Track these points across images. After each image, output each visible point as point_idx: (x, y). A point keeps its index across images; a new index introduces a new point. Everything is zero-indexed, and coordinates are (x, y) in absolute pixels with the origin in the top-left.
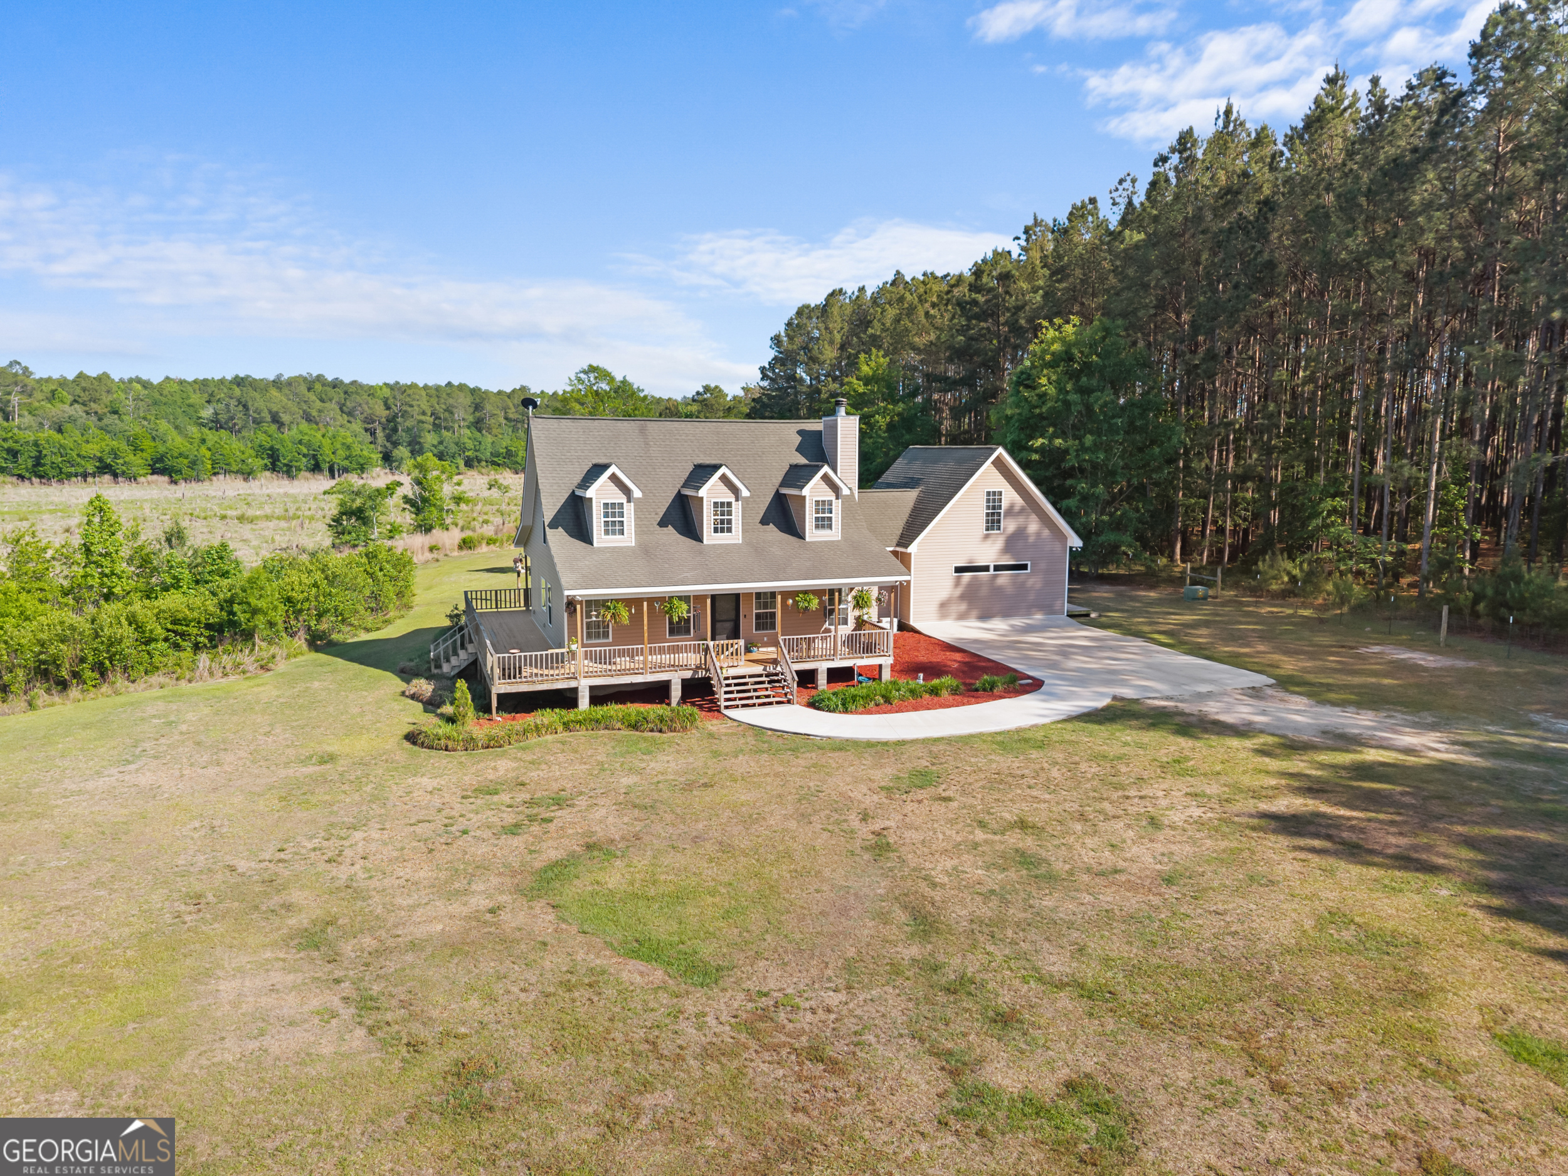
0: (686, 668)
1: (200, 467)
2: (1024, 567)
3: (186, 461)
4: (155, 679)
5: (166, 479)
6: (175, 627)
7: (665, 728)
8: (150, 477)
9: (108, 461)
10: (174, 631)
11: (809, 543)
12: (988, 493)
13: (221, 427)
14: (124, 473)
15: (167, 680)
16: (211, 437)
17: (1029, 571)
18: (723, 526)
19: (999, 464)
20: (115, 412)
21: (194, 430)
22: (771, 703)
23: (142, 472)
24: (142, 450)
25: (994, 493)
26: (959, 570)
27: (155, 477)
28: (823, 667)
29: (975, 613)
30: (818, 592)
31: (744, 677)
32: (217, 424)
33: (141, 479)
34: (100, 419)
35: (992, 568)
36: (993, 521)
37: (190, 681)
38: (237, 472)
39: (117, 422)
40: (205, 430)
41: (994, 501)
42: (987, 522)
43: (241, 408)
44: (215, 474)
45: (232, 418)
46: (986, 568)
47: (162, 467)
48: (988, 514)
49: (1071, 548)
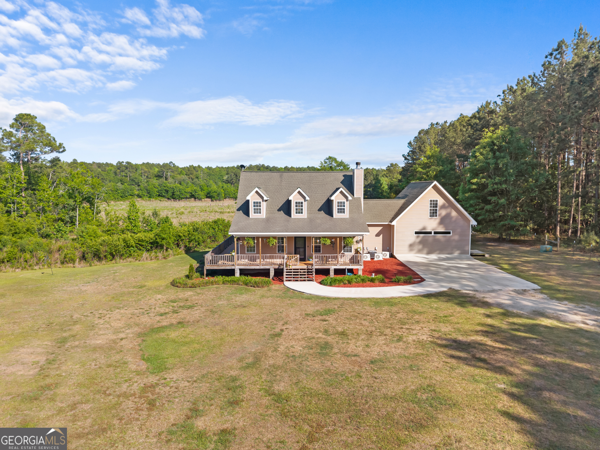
0: (276, 264)
1: (221, 196)
2: (449, 233)
3: (216, 194)
4: (130, 259)
5: (210, 199)
6: (140, 243)
7: (256, 286)
8: (205, 199)
9: (193, 194)
10: (139, 244)
11: (335, 218)
12: (431, 201)
13: (229, 183)
14: (198, 198)
15: (133, 260)
16: (225, 186)
17: (451, 235)
18: (299, 211)
19: (435, 187)
20: (197, 178)
21: (220, 184)
22: (304, 280)
23: (203, 197)
24: (204, 190)
25: (434, 201)
26: (416, 233)
27: (207, 199)
28: (332, 268)
29: (425, 251)
30: (330, 238)
31: (298, 269)
32: (227, 182)
33: (203, 200)
34: (193, 180)
35: (433, 233)
36: (433, 213)
37: (139, 261)
38: (232, 198)
39: (197, 181)
40: (224, 184)
41: (434, 204)
42: (431, 213)
43: (235, 176)
44: (225, 198)
45: (232, 179)
46: (430, 233)
47: (209, 196)
48: (431, 210)
49: (472, 225)
